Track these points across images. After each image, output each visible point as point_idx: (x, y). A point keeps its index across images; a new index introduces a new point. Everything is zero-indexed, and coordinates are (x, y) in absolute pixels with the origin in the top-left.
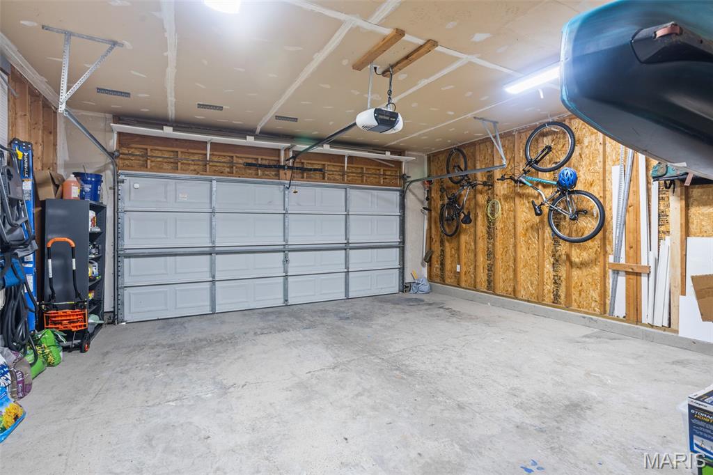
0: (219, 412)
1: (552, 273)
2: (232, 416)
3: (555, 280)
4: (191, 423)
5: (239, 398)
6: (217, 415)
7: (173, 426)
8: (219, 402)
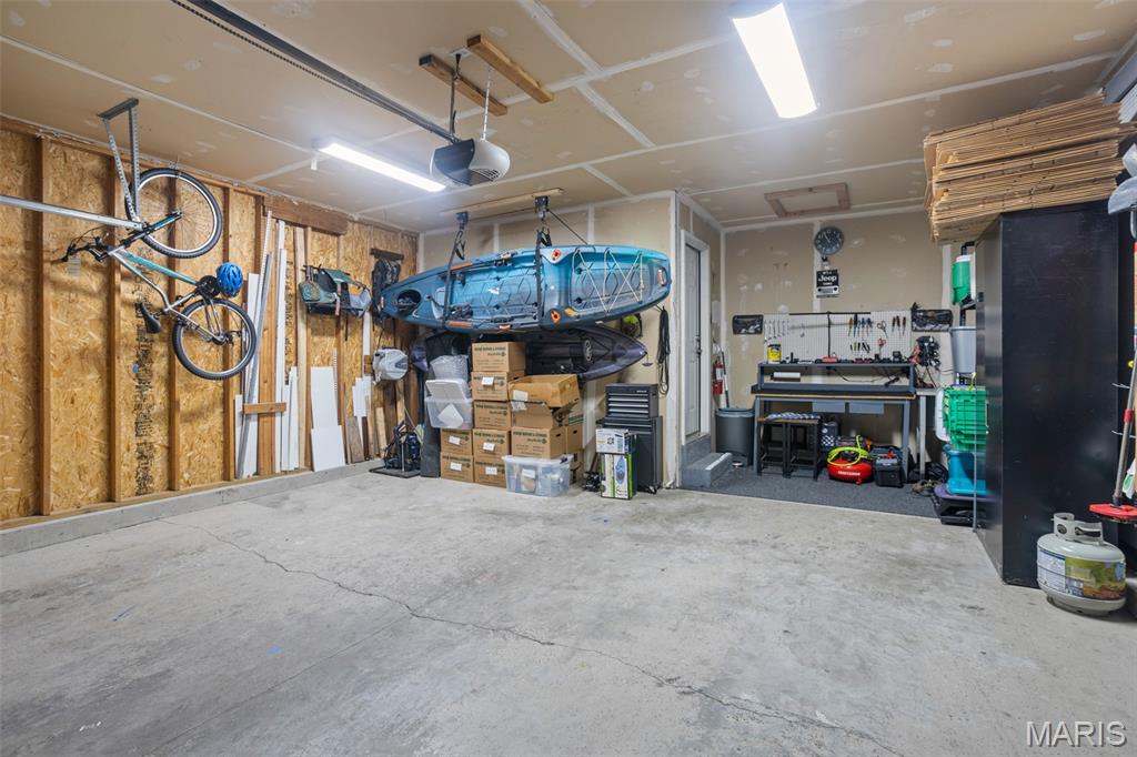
0: (751, 657)
1: (134, 441)
2: (737, 642)
3: (142, 453)
4: (800, 661)
5: (704, 663)
6: (756, 654)
7: (828, 671)
8: (739, 672)
